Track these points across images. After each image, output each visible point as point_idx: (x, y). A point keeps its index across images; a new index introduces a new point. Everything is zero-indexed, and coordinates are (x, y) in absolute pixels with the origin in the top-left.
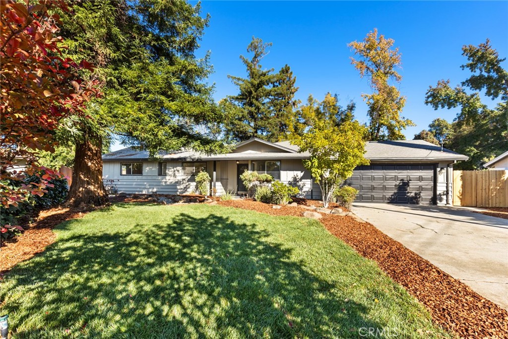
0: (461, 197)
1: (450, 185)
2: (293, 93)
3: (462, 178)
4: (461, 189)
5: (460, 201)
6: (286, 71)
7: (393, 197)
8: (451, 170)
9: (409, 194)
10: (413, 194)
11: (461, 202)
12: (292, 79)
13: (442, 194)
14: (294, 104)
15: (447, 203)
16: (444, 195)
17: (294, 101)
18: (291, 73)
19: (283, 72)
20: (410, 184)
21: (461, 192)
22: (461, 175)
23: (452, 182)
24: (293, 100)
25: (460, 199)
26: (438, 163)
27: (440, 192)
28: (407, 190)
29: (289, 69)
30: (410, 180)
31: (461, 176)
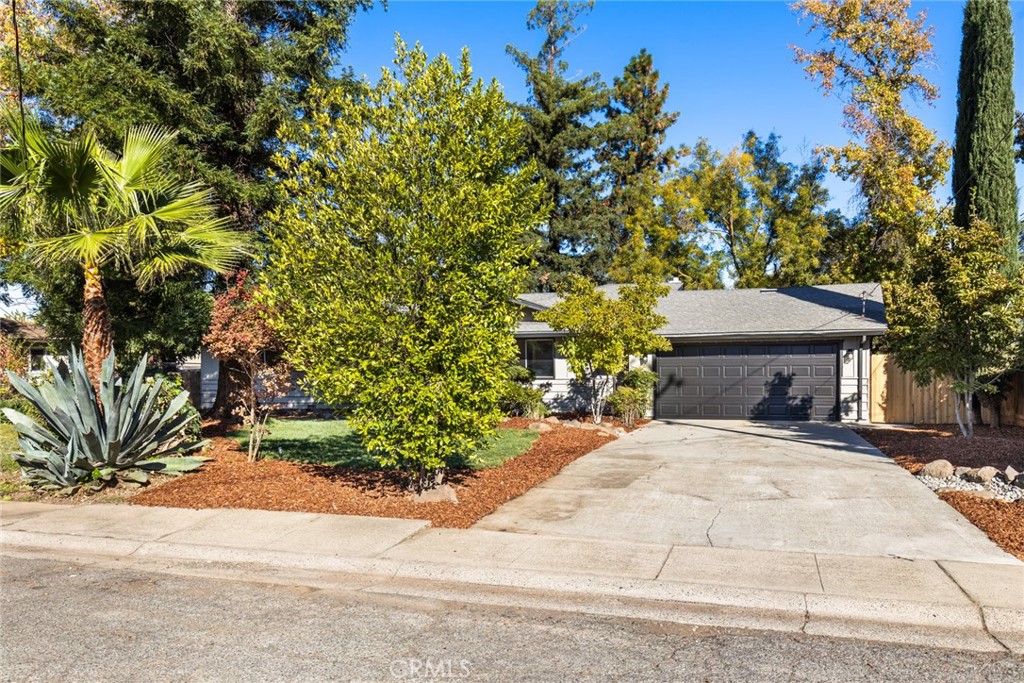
0: (884, 405)
1: (864, 382)
2: (661, 132)
3: (886, 370)
4: (885, 391)
5: (882, 412)
6: (640, 67)
7: (761, 407)
8: (866, 353)
9: (790, 402)
10: (797, 402)
11: (885, 414)
12: (658, 92)
13: (850, 399)
14: (666, 161)
15: (859, 418)
16: (853, 401)
17: (664, 152)
18: (655, 75)
19: (633, 70)
20: (794, 382)
21: (885, 395)
22: (884, 362)
23: (868, 377)
24: (663, 148)
25: (883, 408)
26: (843, 341)
27: (847, 396)
28: (787, 393)
29: (649, 63)
30: (794, 375)
31: (885, 365)
